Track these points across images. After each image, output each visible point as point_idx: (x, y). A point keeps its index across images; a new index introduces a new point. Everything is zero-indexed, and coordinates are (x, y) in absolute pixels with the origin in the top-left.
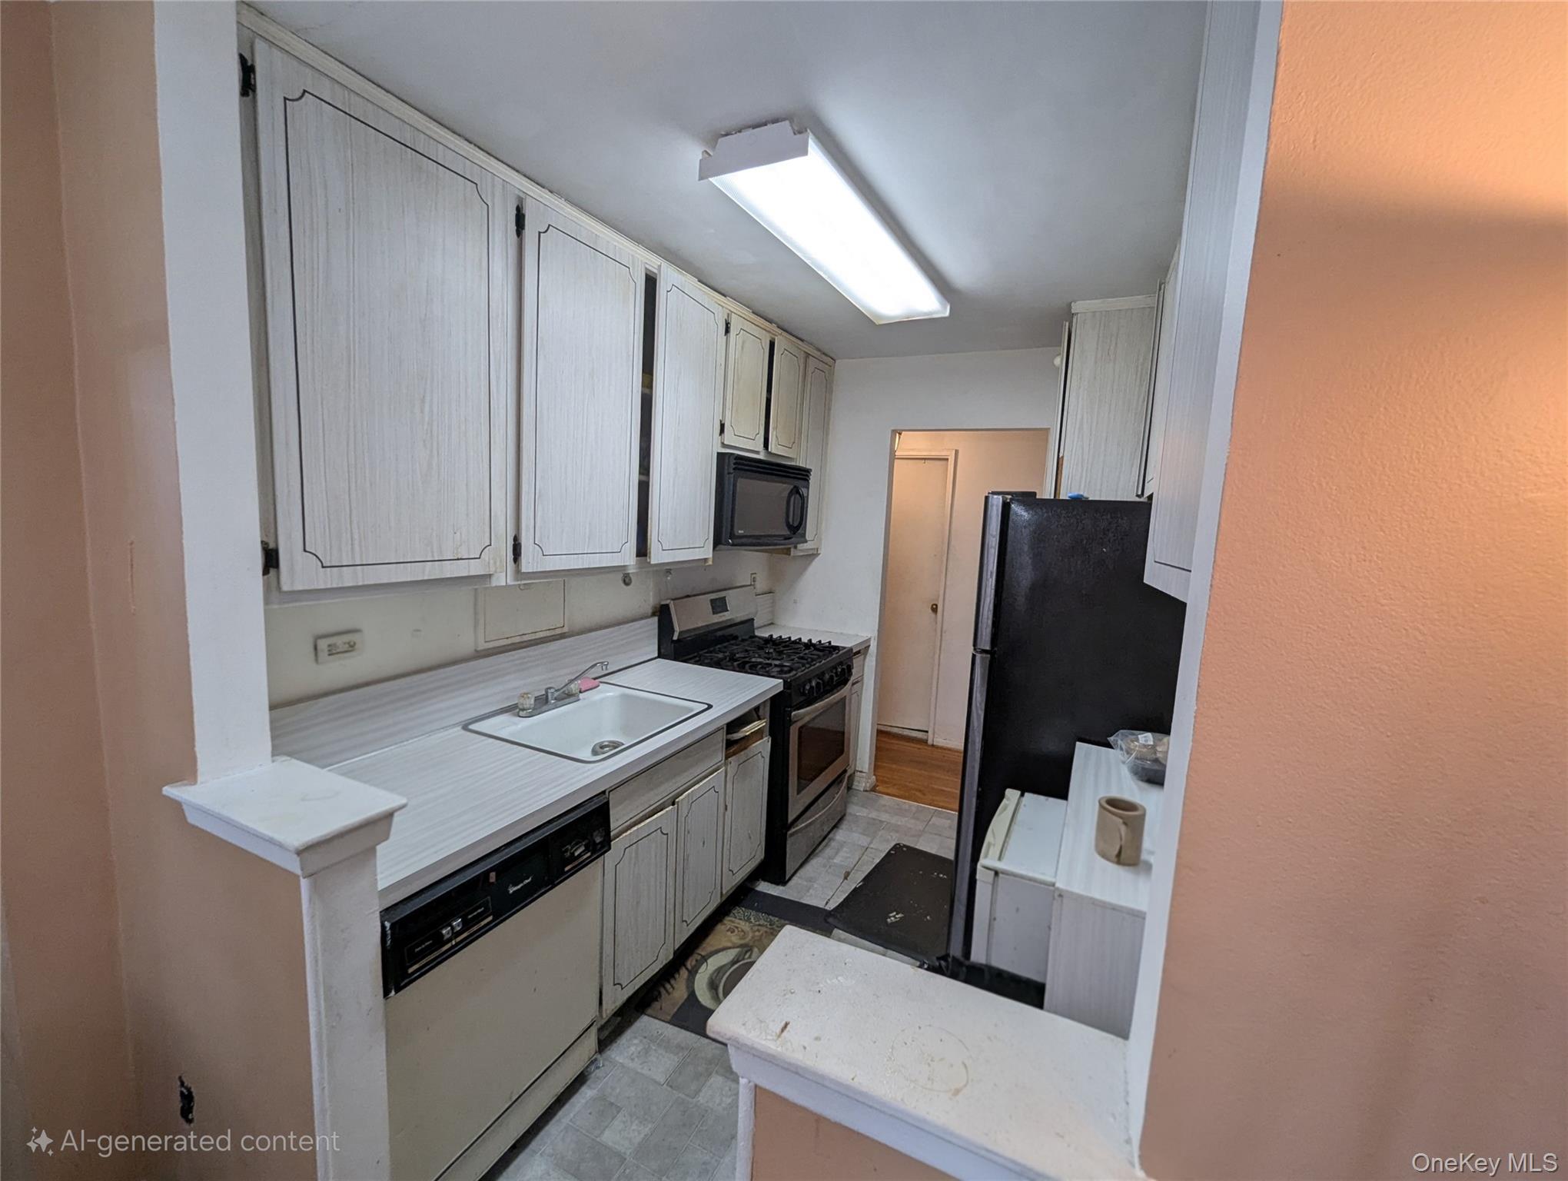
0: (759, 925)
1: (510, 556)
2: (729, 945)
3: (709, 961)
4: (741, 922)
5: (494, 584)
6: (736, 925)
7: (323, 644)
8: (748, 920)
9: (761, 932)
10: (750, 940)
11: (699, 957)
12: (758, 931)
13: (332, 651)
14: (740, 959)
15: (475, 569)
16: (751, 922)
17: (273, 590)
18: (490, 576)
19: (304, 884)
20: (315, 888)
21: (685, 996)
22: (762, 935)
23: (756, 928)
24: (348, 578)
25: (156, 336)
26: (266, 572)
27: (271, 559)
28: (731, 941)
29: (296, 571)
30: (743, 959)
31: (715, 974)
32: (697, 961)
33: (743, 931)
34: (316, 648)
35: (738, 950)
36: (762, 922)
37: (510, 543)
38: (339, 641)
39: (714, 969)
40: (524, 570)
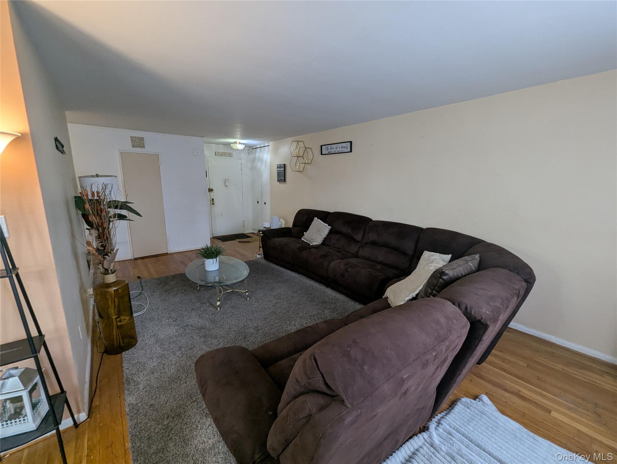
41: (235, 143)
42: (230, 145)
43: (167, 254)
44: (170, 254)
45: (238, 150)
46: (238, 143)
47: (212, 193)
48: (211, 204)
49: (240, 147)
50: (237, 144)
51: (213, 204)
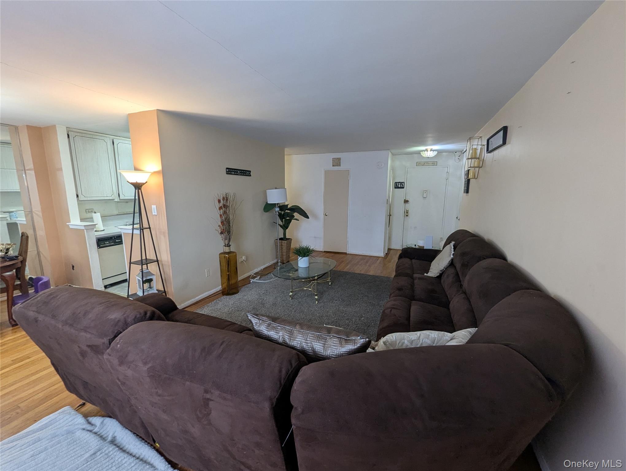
1: (118, 196)
5: (115, 201)
7: (87, 211)
13: (89, 212)
15: (111, 198)
17: (78, 200)
18: (114, 199)
19: (85, 230)
20: (86, 231)
24: (89, 199)
25: (61, 169)
26: (77, 198)
27: (77, 196)
29: (81, 198)
34: (86, 211)
37: (118, 194)
38: (90, 210)
40: (121, 198)
41: (427, 150)
42: (420, 154)
43: (345, 254)
44: (348, 254)
45: (428, 158)
46: (429, 150)
47: (407, 205)
48: (405, 216)
49: (431, 154)
50: (427, 151)
51: (407, 216)
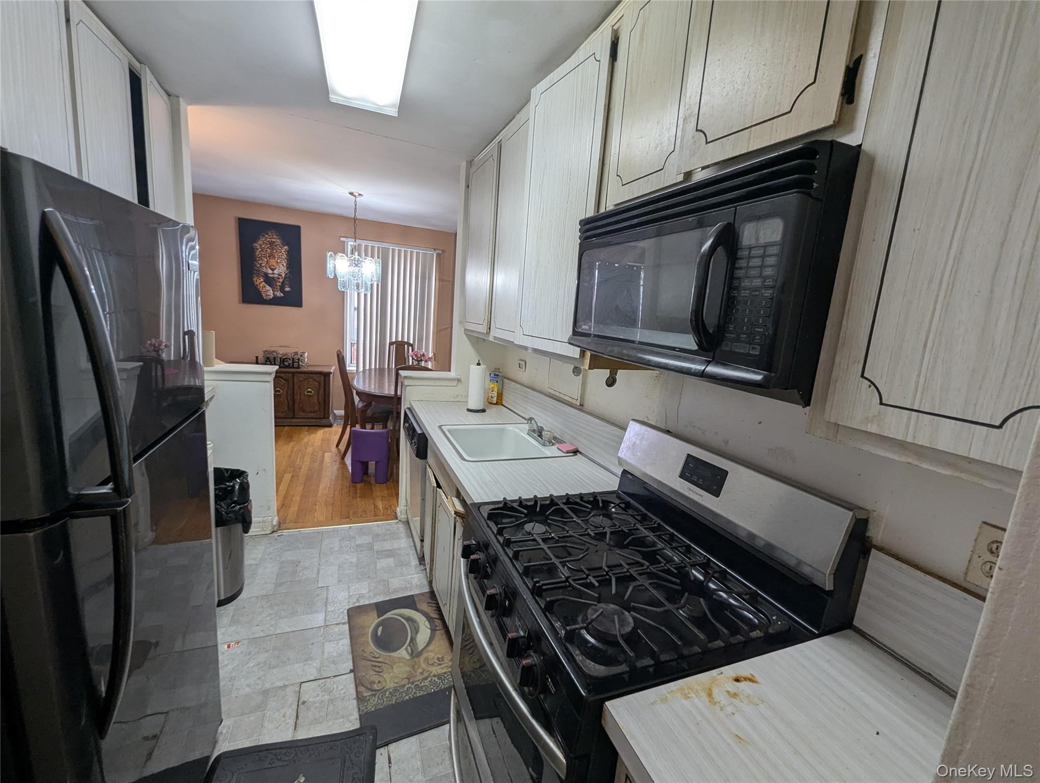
0: (426, 679)
2: (431, 648)
3: (429, 631)
4: (443, 671)
6: (443, 666)
8: (439, 677)
9: (418, 673)
10: (419, 662)
11: (438, 628)
12: (422, 673)
14: (411, 644)
16: (435, 676)
21: (418, 606)
22: (416, 672)
23: (426, 674)
28: (431, 651)
30: (409, 645)
31: (416, 626)
32: (437, 626)
33: (433, 664)
35: (420, 649)
36: (427, 683)
39: (420, 629)
